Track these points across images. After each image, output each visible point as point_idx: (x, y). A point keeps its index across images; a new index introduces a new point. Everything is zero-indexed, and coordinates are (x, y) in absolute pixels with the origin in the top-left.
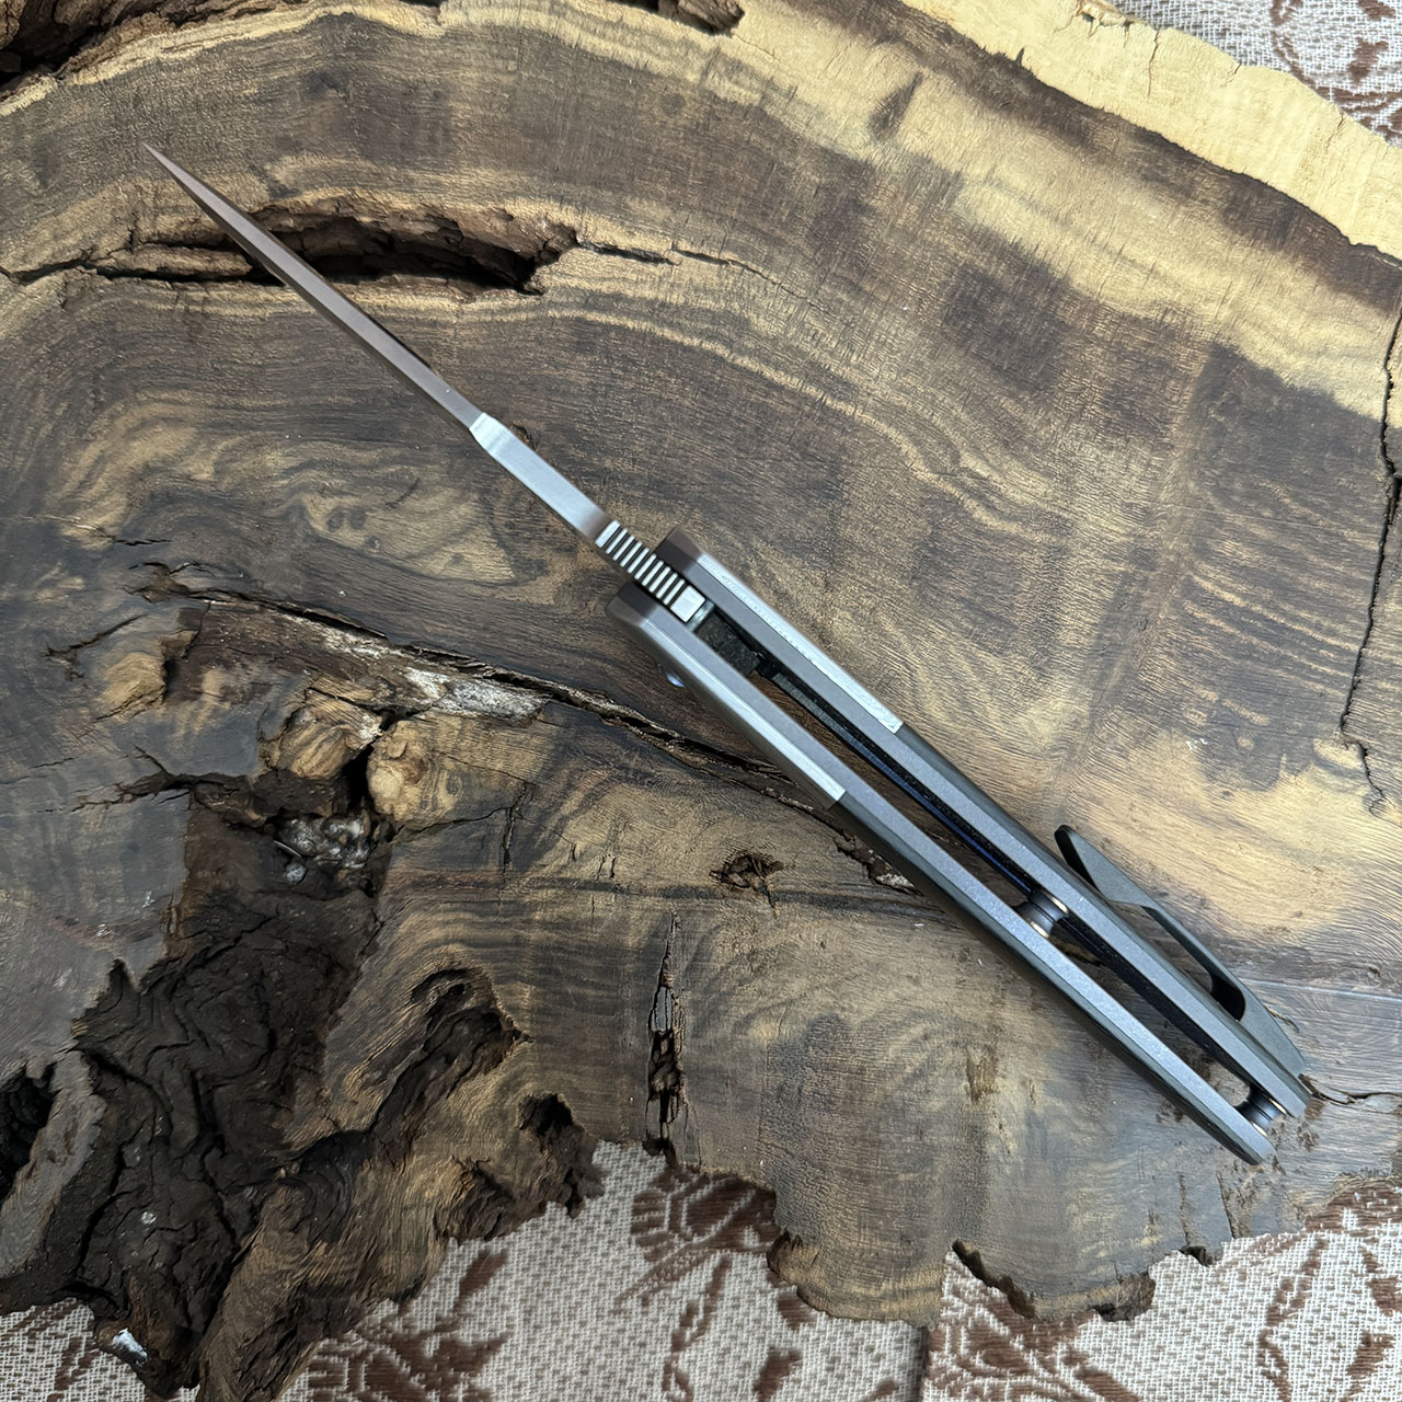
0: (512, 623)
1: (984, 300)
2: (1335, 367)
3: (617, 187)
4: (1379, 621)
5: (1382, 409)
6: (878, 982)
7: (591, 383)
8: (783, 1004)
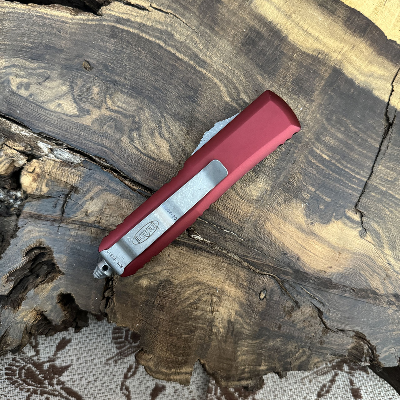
0: (75, 130)
1: (257, 40)
2: (375, 82)
4: (375, 172)
5: (388, 99)
6: (186, 271)
7: (114, 49)
8: (152, 274)
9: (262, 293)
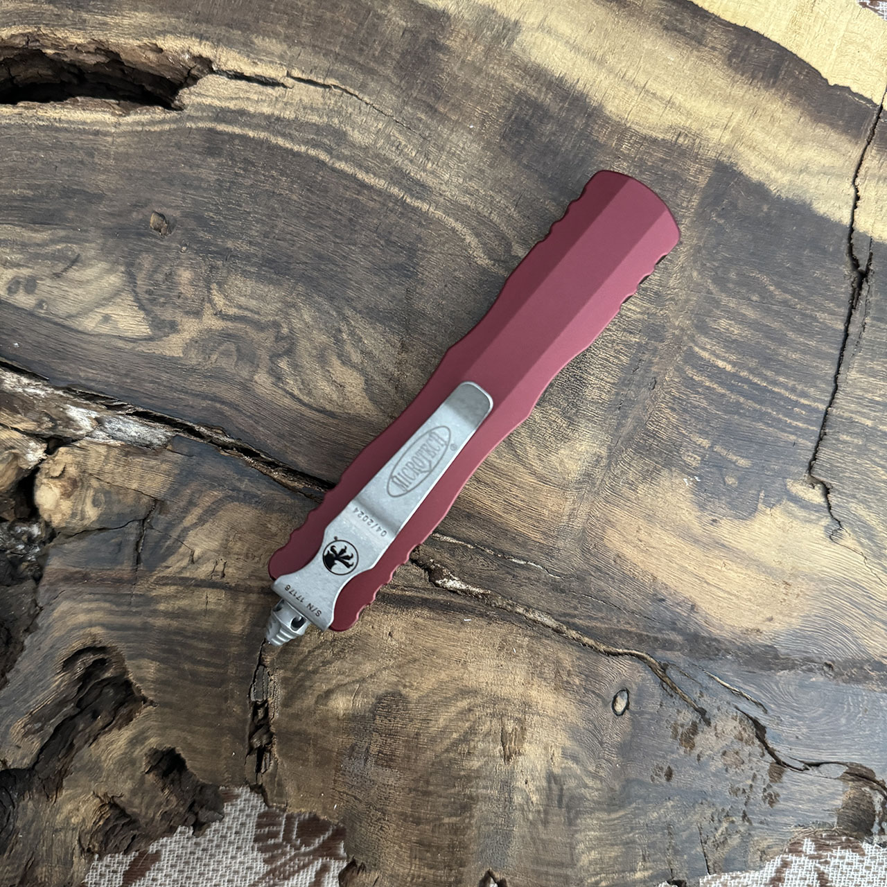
0: (149, 371)
1: (534, 122)
2: (813, 182)
3: (246, 27)
4: (842, 386)
5: (850, 217)
6: (434, 665)
7: (218, 180)
8: (357, 681)
9: (619, 699)
